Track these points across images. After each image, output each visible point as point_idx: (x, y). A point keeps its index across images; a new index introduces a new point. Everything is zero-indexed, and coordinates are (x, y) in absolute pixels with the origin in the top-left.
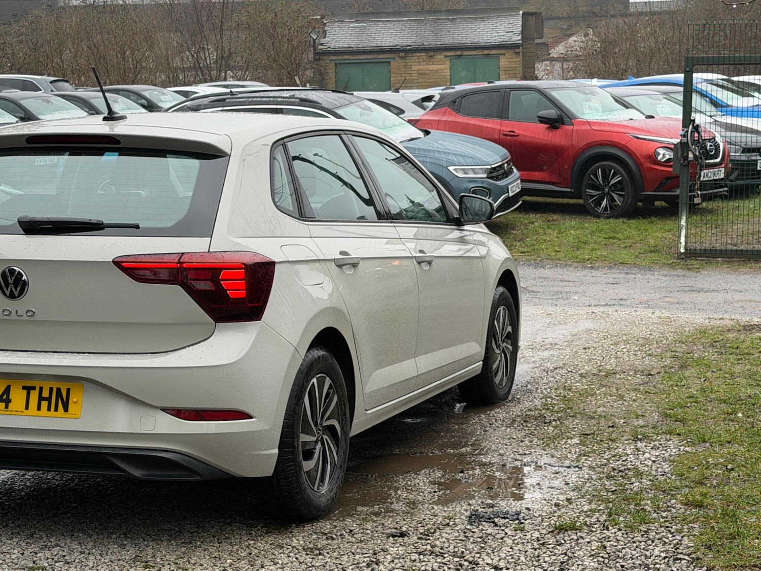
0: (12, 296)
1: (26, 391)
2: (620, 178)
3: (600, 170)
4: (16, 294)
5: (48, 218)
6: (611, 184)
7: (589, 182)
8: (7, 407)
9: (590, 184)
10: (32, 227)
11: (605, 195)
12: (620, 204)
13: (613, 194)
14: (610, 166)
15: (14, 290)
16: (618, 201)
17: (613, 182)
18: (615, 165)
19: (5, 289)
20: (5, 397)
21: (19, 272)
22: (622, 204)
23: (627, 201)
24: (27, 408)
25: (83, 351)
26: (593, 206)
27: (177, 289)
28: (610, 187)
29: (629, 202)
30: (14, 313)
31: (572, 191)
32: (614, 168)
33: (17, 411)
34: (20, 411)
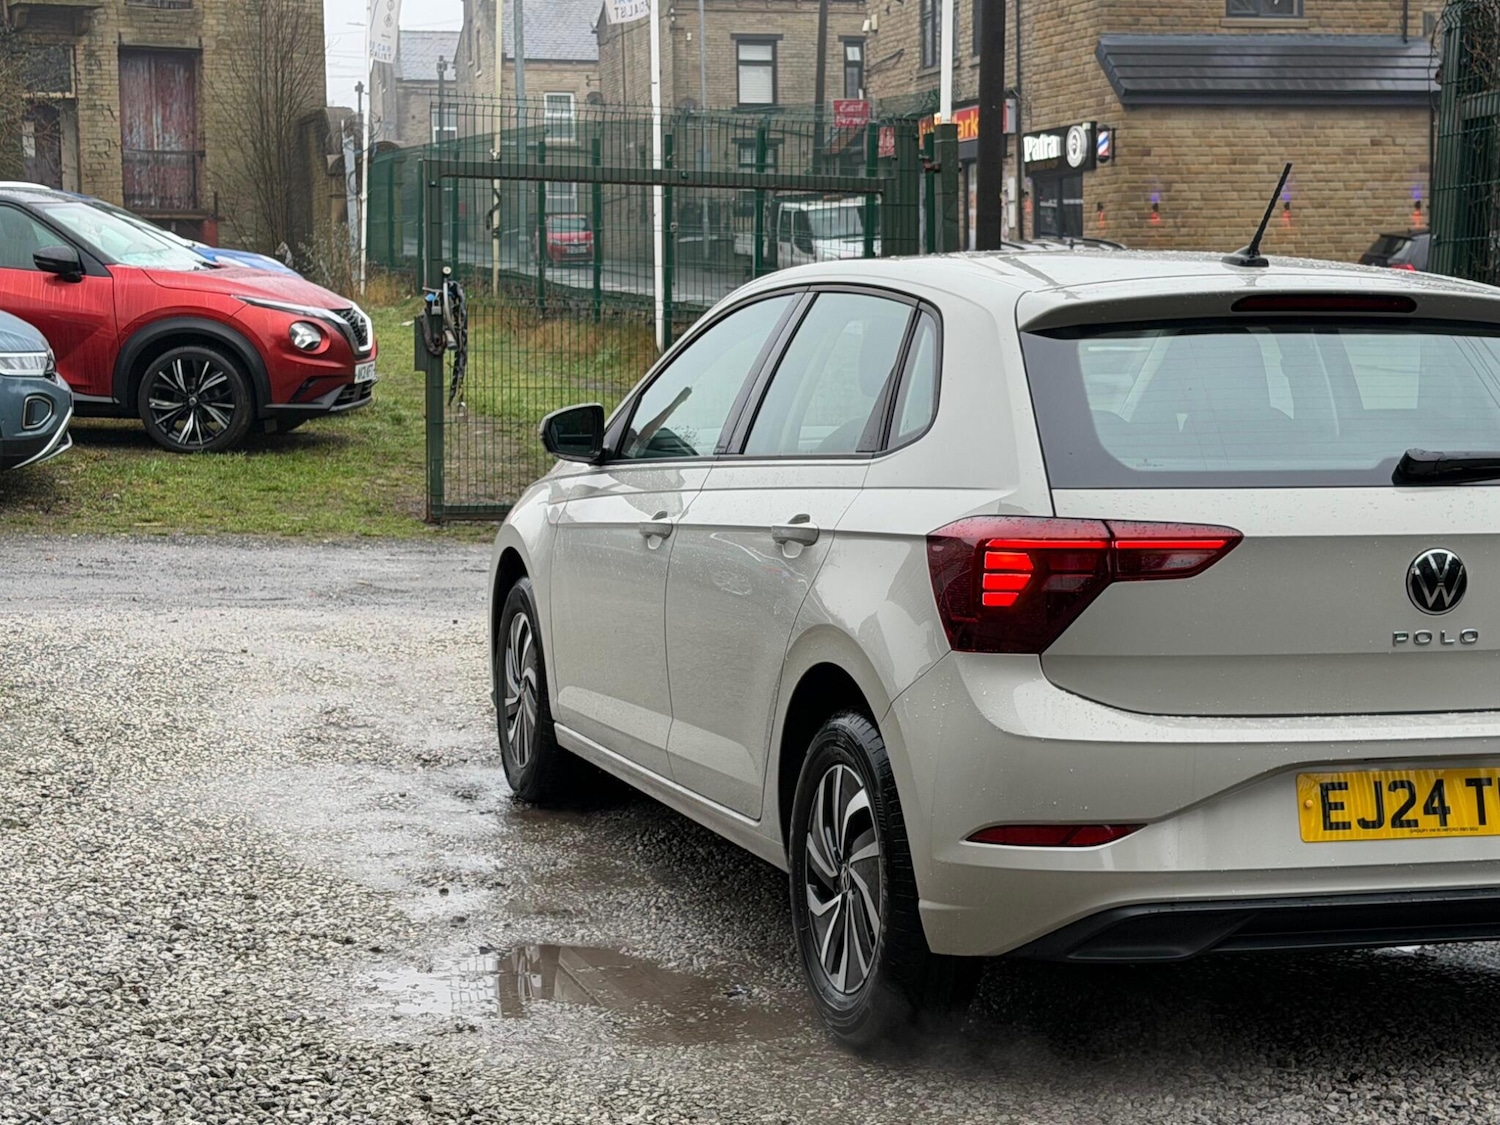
1: (1474, 788)
2: (225, 378)
3: (179, 362)
5: (1467, 454)
6: (203, 388)
7: (156, 385)
8: (1444, 822)
9: (157, 389)
11: (189, 409)
12: (225, 427)
13: (209, 409)
14: (200, 354)
16: (220, 421)
17: (207, 385)
18: (213, 353)
20: (1436, 804)
22: (228, 426)
23: (240, 421)
24: (1482, 821)
26: (165, 430)
28: (200, 396)
29: (243, 423)
30: (1436, 637)
31: (117, 401)
32: (209, 358)
33: (1464, 829)
34: (1471, 829)
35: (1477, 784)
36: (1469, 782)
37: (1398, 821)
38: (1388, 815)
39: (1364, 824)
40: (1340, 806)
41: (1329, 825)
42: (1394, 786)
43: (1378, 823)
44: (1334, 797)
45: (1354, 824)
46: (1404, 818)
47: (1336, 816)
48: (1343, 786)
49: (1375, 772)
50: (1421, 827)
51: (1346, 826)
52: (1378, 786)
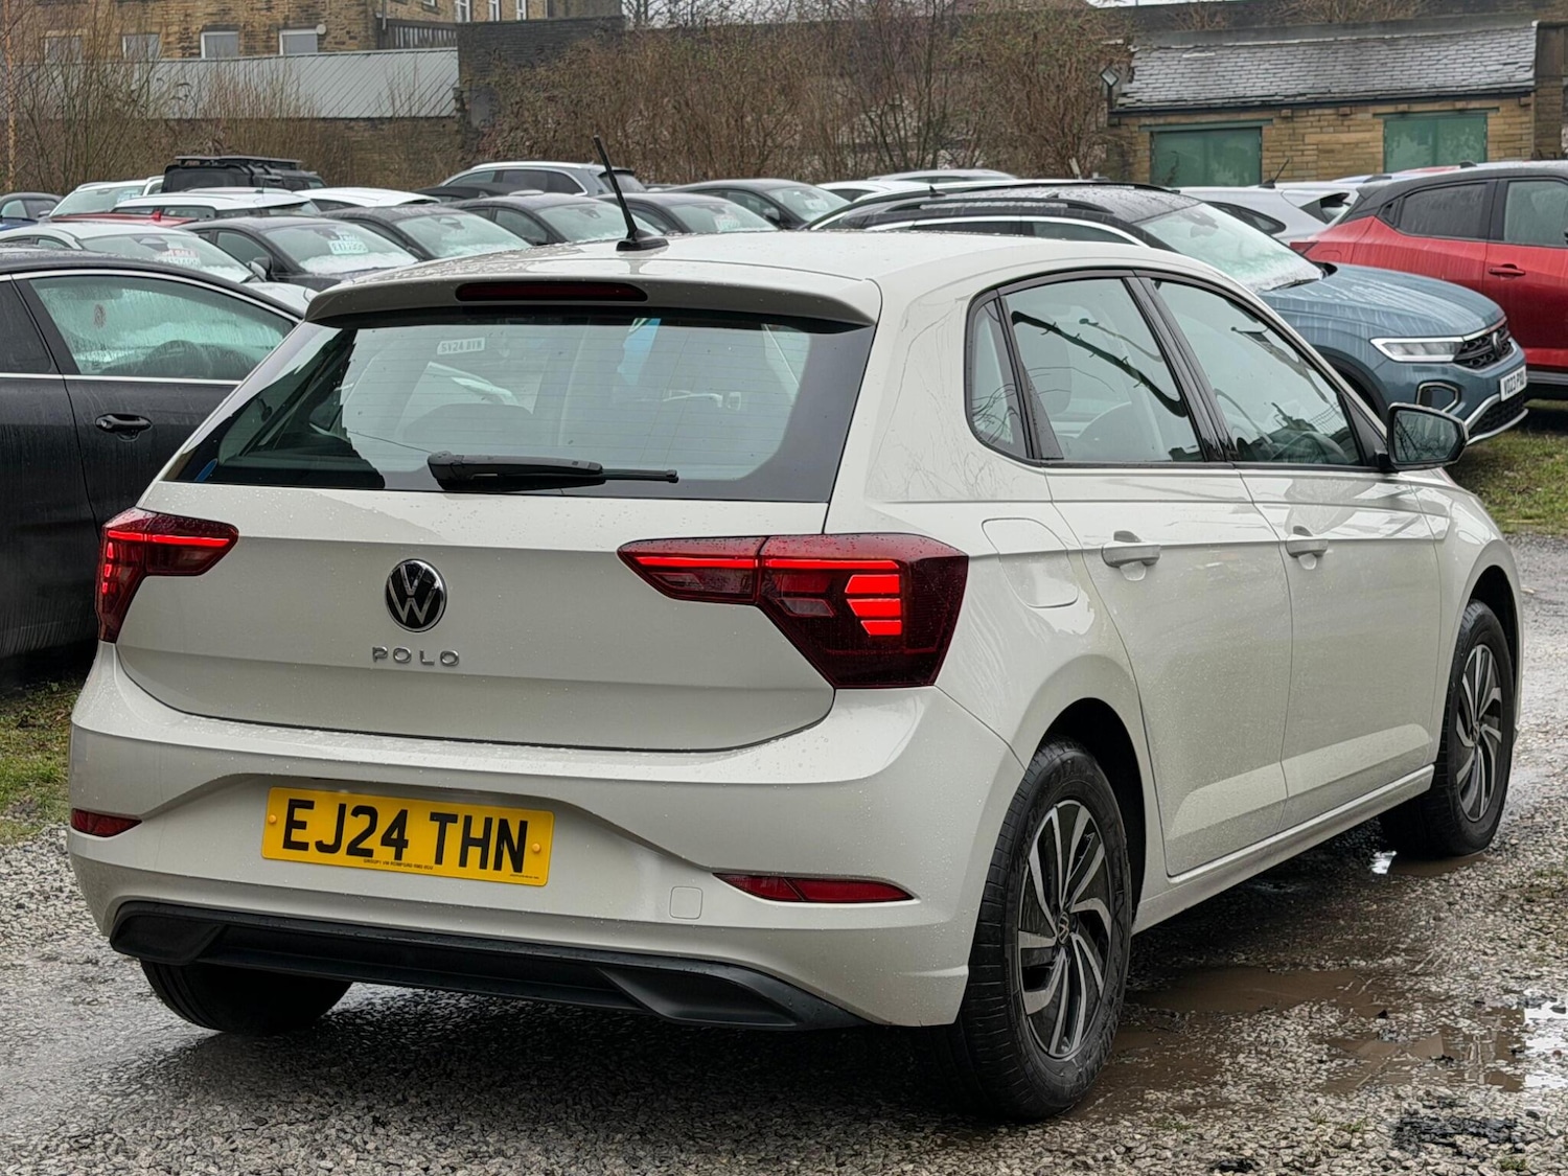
0: (413, 623)
1: (438, 823)
4: (421, 617)
5: (489, 458)
8: (398, 856)
10: (457, 477)
15: (416, 609)
19: (399, 607)
20: (395, 836)
21: (427, 571)
24: (439, 860)
25: (554, 743)
27: (754, 614)
30: (415, 657)
33: (419, 866)
34: (426, 867)
35: (443, 820)
36: (434, 817)
37: (354, 850)
38: (346, 840)
39: (321, 847)
40: (302, 825)
41: (289, 844)
42: (357, 811)
43: (333, 849)
44: (300, 814)
45: (312, 846)
46: (360, 846)
47: (297, 835)
48: (309, 805)
49: (343, 795)
50: (375, 858)
51: (304, 846)
52: (342, 808)
